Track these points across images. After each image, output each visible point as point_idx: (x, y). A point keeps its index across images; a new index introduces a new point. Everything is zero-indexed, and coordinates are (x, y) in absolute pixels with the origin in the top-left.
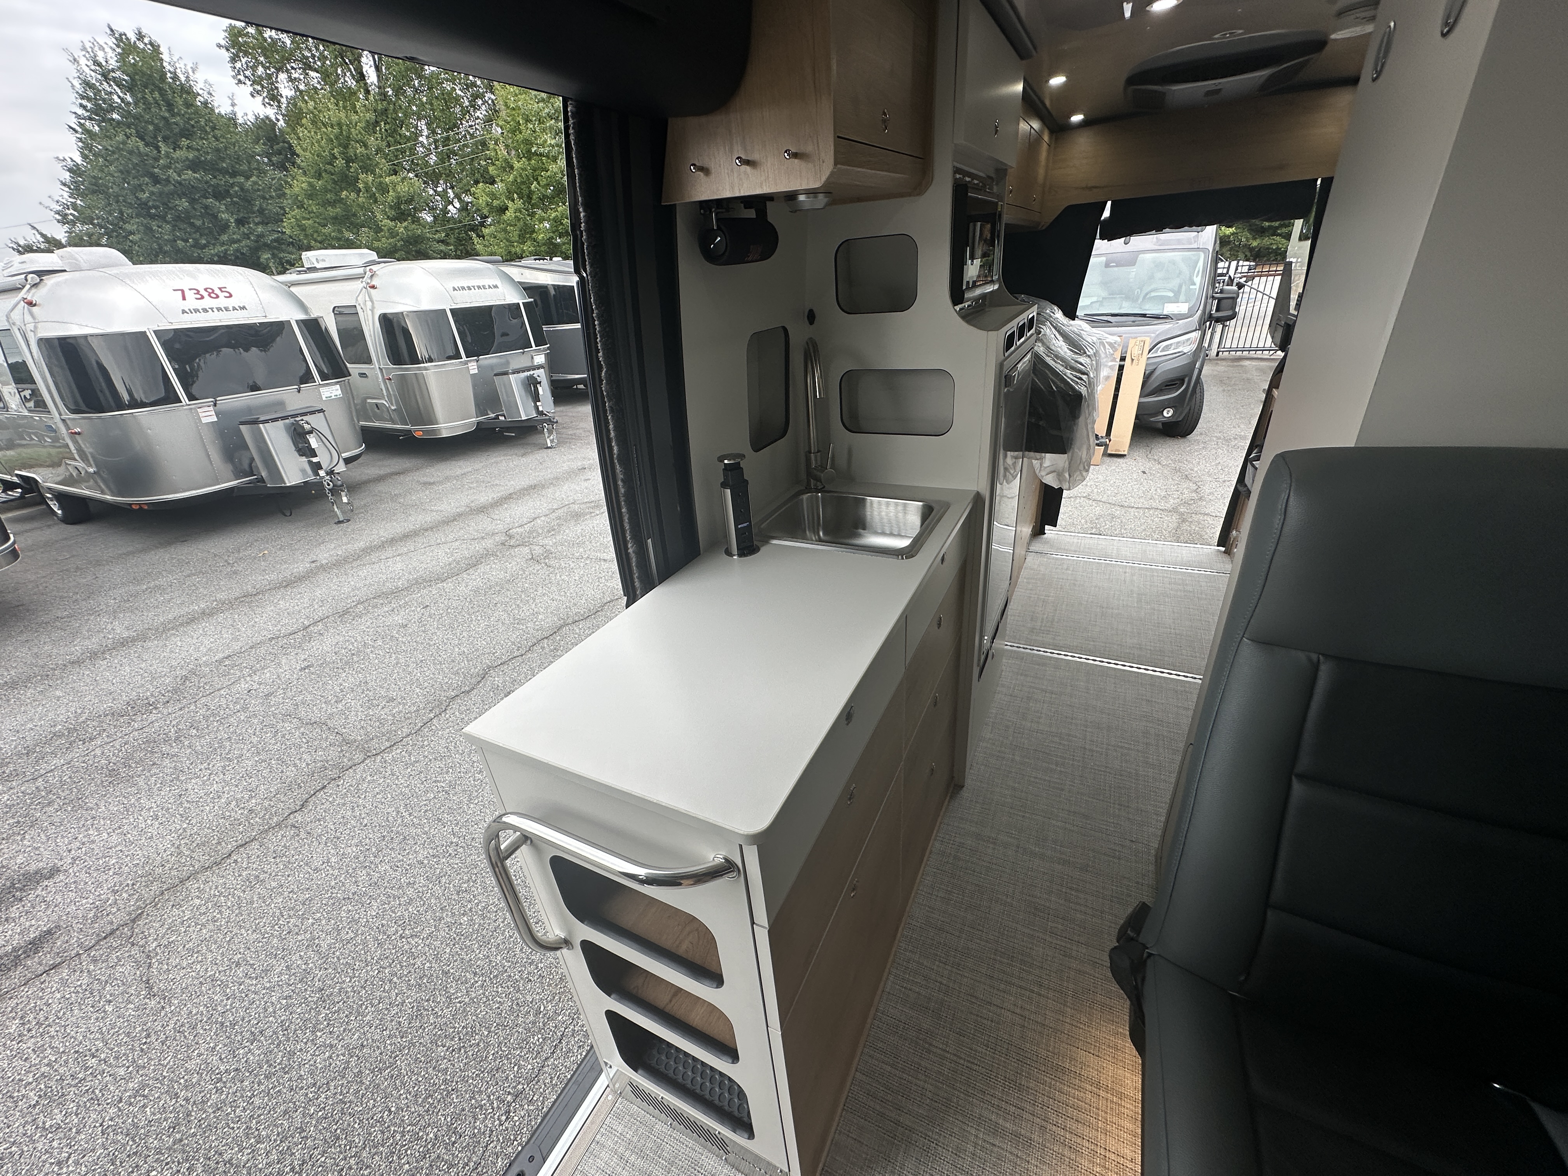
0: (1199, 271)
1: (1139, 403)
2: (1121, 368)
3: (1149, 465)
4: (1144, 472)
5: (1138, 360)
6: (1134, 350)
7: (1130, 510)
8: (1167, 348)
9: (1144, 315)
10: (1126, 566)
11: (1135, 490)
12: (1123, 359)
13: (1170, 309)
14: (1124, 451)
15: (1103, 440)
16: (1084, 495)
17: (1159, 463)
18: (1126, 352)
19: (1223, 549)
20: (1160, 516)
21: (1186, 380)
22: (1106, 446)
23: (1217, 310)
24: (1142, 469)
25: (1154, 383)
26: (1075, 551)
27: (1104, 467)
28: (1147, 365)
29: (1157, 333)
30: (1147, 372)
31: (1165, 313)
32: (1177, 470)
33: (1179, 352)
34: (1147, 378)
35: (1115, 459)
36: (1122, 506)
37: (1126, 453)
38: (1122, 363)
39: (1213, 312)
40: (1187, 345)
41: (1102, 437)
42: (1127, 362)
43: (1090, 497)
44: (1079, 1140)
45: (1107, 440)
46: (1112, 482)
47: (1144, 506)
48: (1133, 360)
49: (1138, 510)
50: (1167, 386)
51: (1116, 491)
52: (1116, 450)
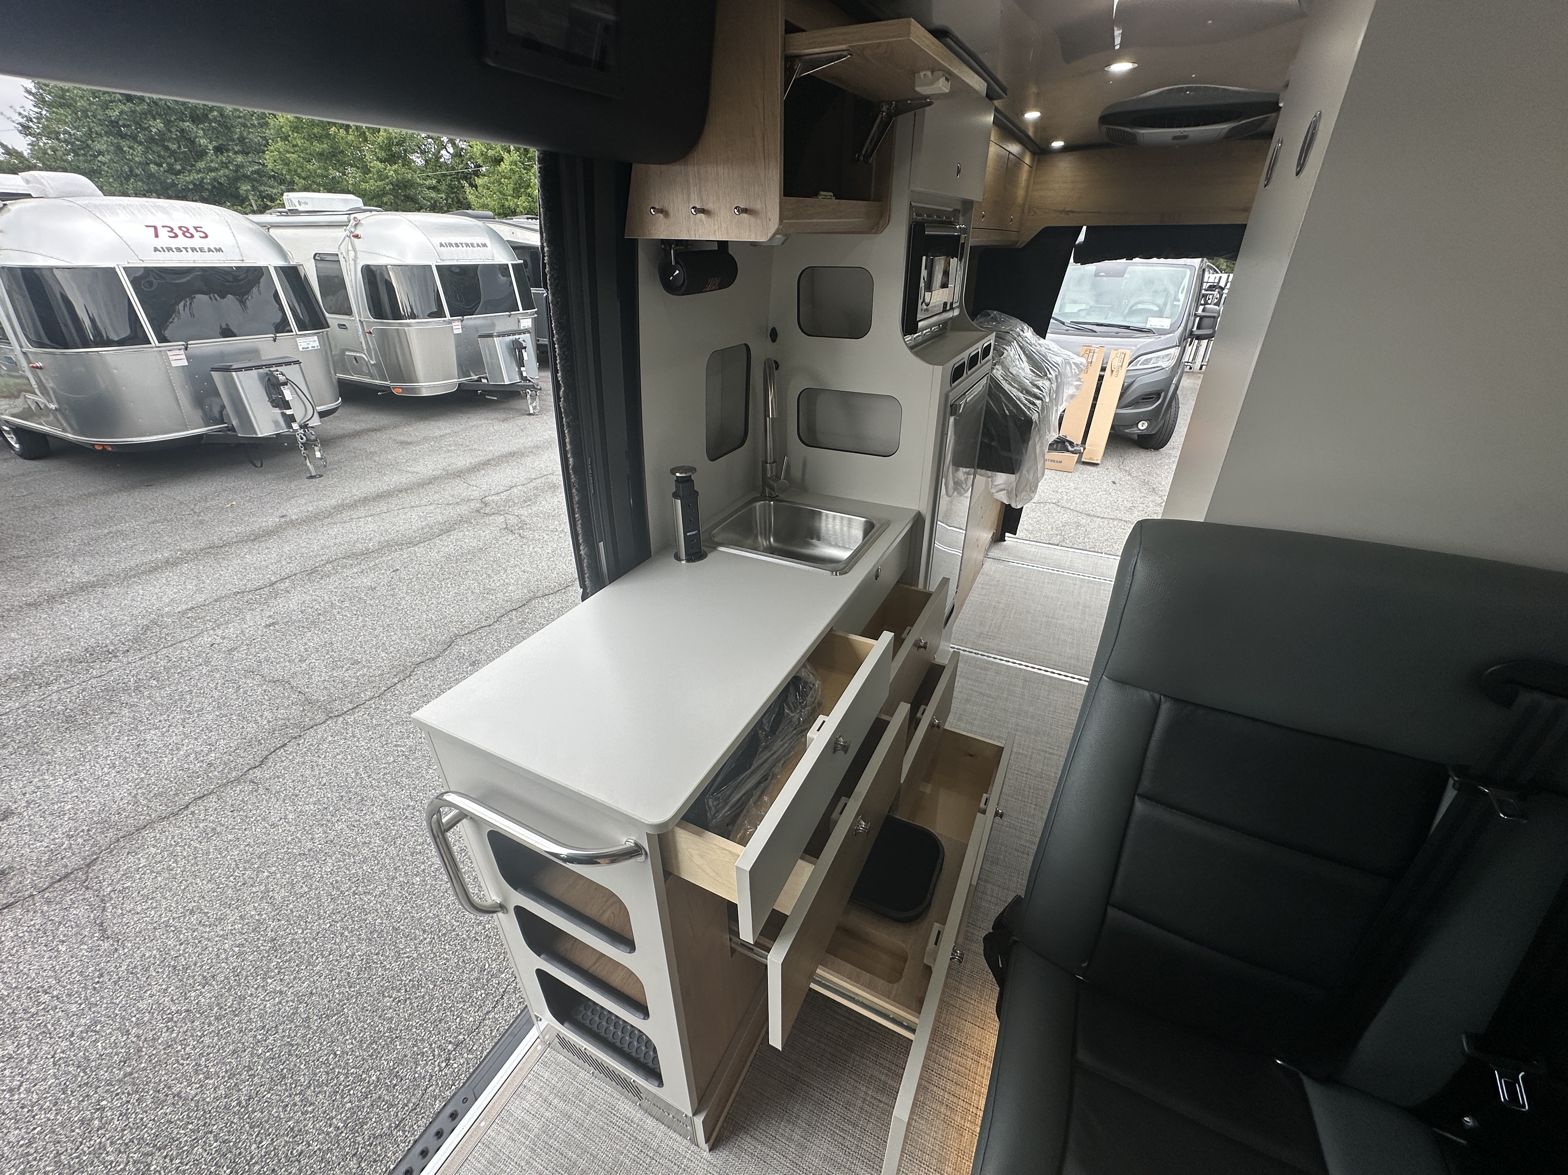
0: (1183, 289)
1: (1116, 416)
2: (1101, 378)
3: (1119, 475)
4: (1114, 483)
5: (1118, 371)
6: (1114, 361)
7: (1095, 519)
8: (1147, 361)
9: (1128, 328)
10: (1076, 578)
11: (1103, 500)
12: (1103, 369)
13: (1153, 323)
14: (1098, 460)
15: (1078, 448)
16: (1054, 502)
17: (1130, 474)
18: (1107, 363)
20: (1123, 527)
21: (1163, 395)
22: (1081, 454)
23: (1199, 328)
24: (1113, 479)
25: (1131, 395)
26: (1031, 560)
27: (1077, 474)
28: (1126, 377)
29: (1139, 346)
30: (1126, 384)
31: (1148, 326)
32: (1145, 483)
33: (1158, 367)
34: (1125, 390)
35: (1088, 467)
36: (1089, 515)
37: (1099, 462)
38: (1102, 373)
39: (1195, 329)
40: (1166, 361)
41: (1077, 445)
42: (1107, 374)
43: (1059, 504)
44: (955, 1100)
45: (1082, 449)
46: (1082, 490)
47: (1109, 517)
48: (1112, 371)
49: (1103, 520)
50: (1144, 399)
51: (1084, 500)
52: (1090, 459)
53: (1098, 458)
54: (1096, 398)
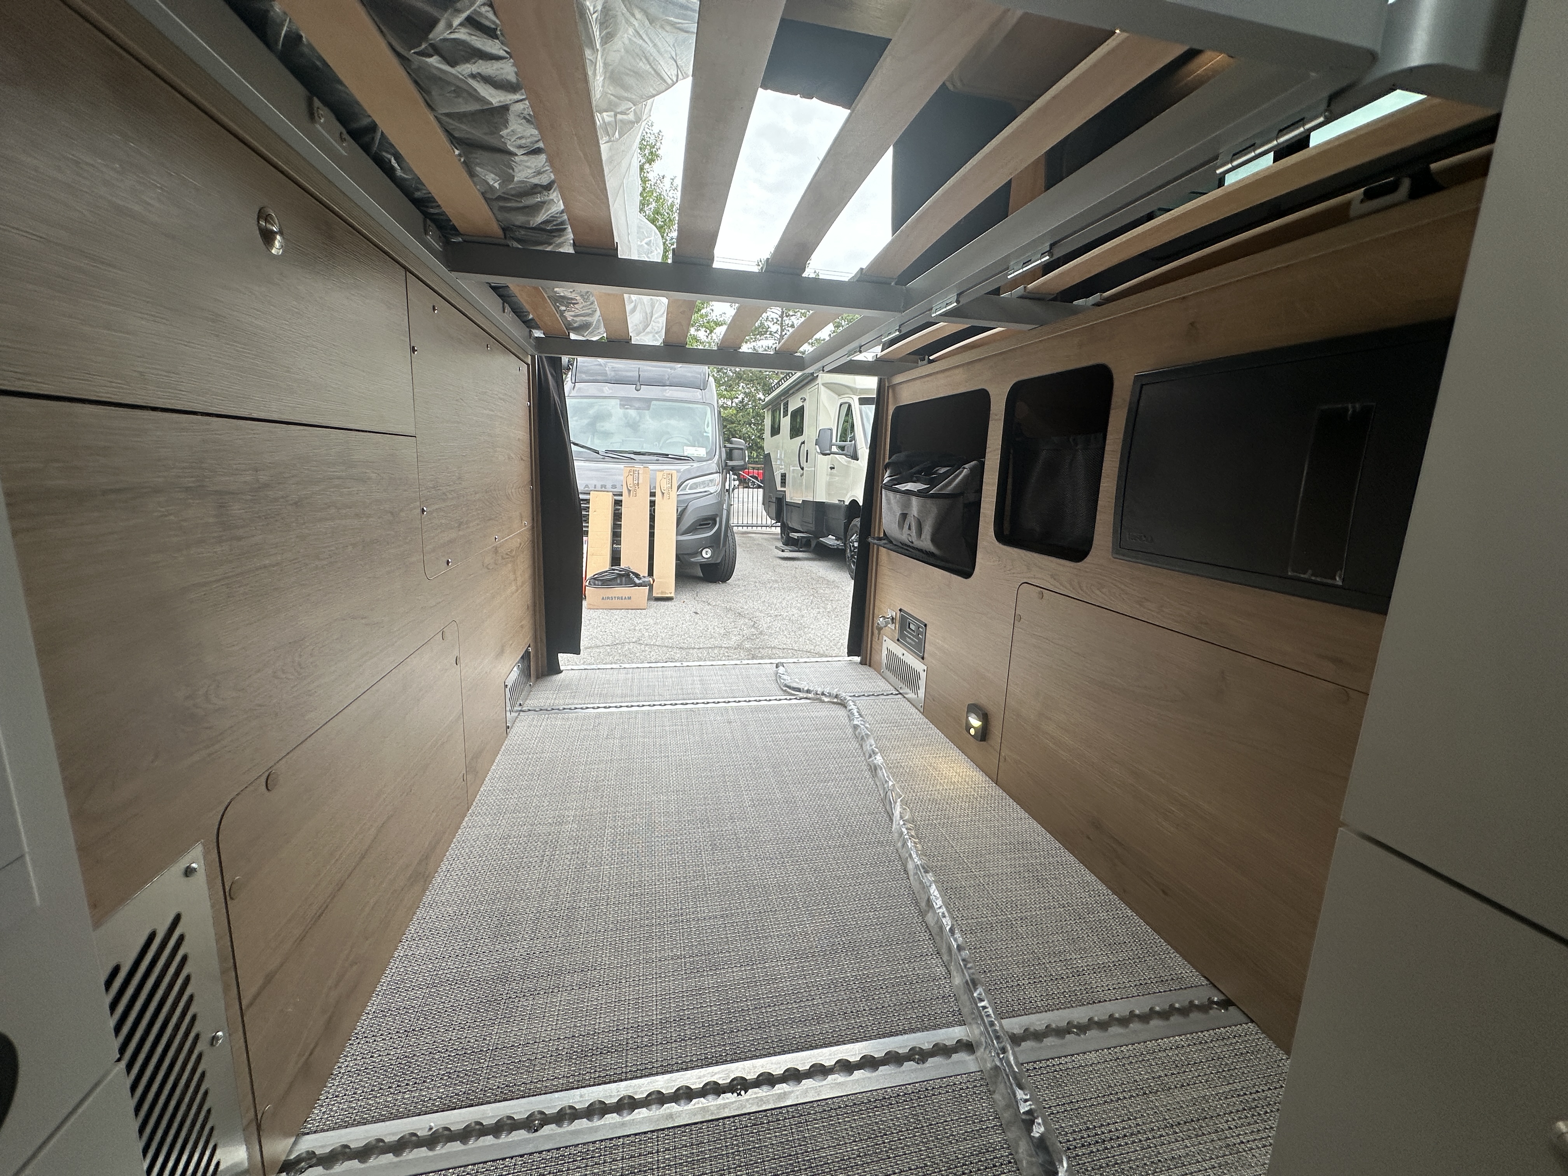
0: (708, 423)
1: (678, 543)
2: (652, 504)
3: (700, 606)
4: (696, 613)
5: (669, 496)
6: (662, 484)
7: (691, 651)
8: (696, 486)
9: (666, 456)
11: (691, 630)
12: (653, 494)
13: (689, 451)
14: (671, 593)
15: (646, 580)
16: (634, 640)
17: (709, 604)
18: (655, 488)
19: (857, 659)
20: (726, 654)
21: (718, 519)
22: (651, 587)
24: (693, 610)
25: (688, 521)
26: (624, 696)
27: (652, 610)
28: (678, 502)
31: (686, 455)
32: (729, 610)
33: (706, 492)
34: (680, 515)
35: (663, 603)
36: (681, 648)
37: (672, 595)
38: (653, 498)
40: (711, 486)
41: (644, 577)
42: (658, 498)
43: (642, 642)
45: (651, 579)
46: (664, 624)
47: (705, 646)
48: (663, 494)
49: (701, 650)
50: (701, 525)
51: (670, 633)
52: (662, 593)
53: (670, 591)
54: (652, 527)
